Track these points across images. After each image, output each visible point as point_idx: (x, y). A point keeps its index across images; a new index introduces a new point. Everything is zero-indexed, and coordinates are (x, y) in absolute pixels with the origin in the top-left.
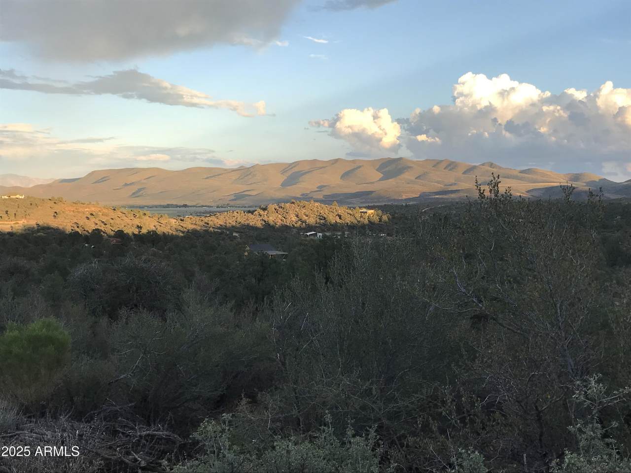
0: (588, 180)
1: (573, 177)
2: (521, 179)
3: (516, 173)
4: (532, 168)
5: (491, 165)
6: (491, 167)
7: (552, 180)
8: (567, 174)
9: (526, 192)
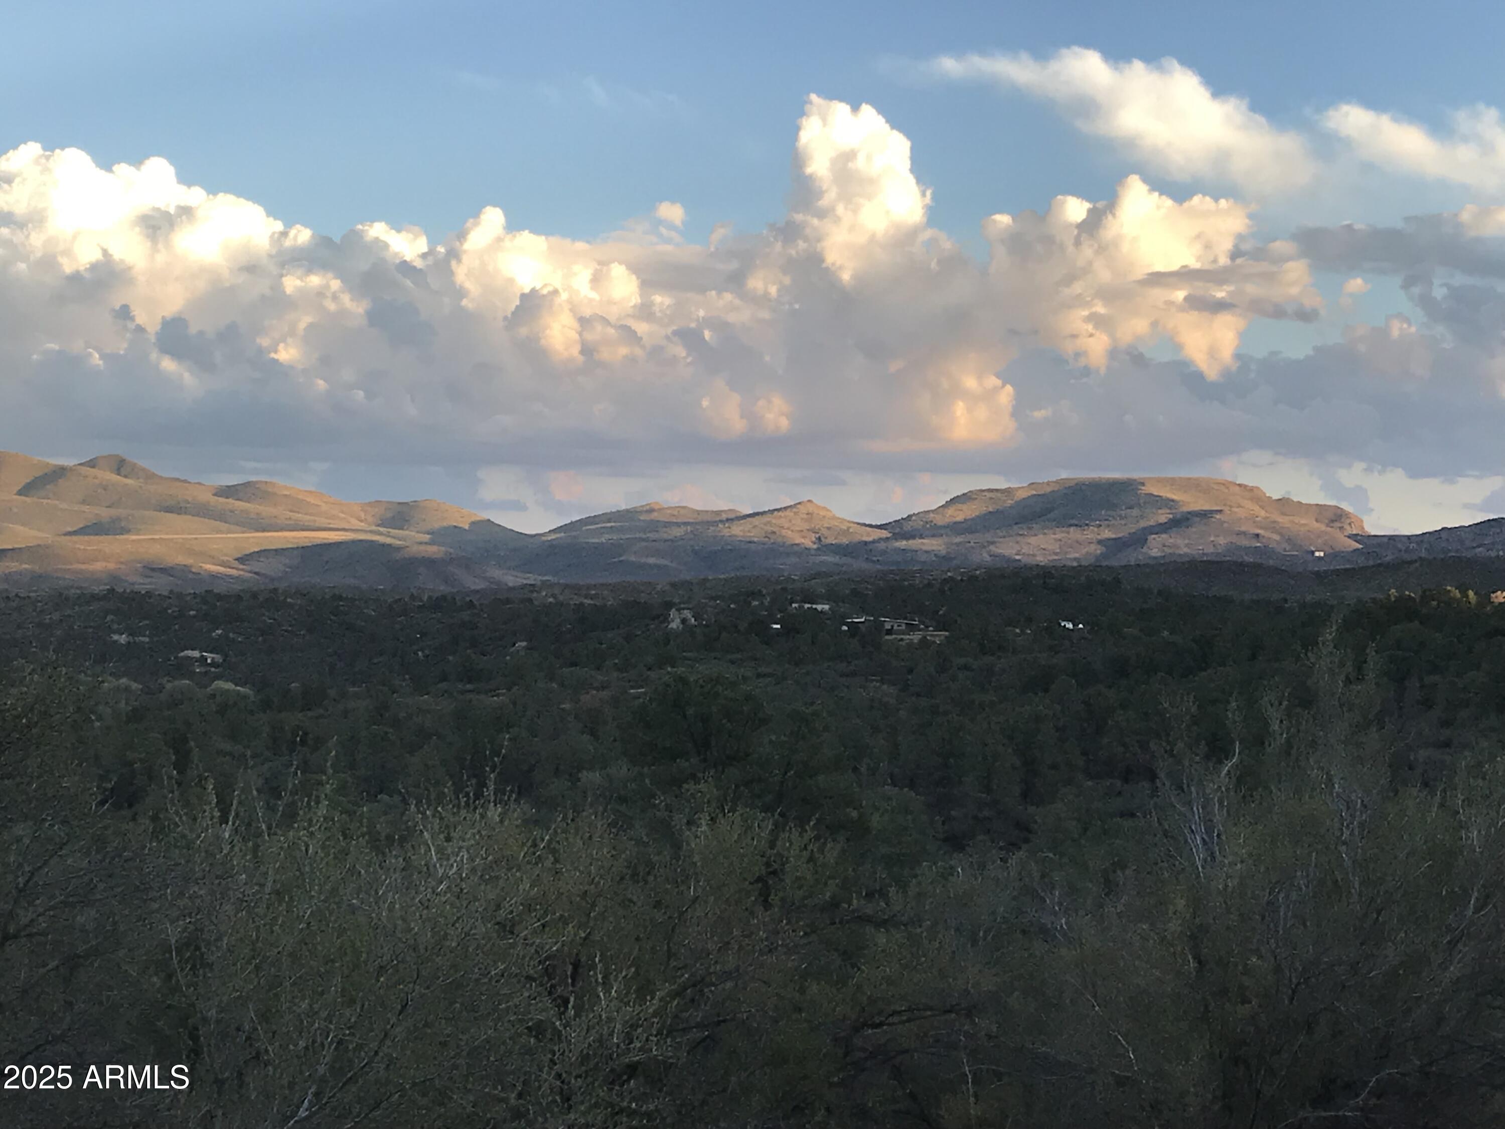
0: (437, 525)
1: (389, 515)
2: (221, 516)
3: (206, 497)
4: (253, 479)
5: (120, 465)
6: (119, 474)
7: (322, 521)
8: (370, 504)
9: (237, 559)
